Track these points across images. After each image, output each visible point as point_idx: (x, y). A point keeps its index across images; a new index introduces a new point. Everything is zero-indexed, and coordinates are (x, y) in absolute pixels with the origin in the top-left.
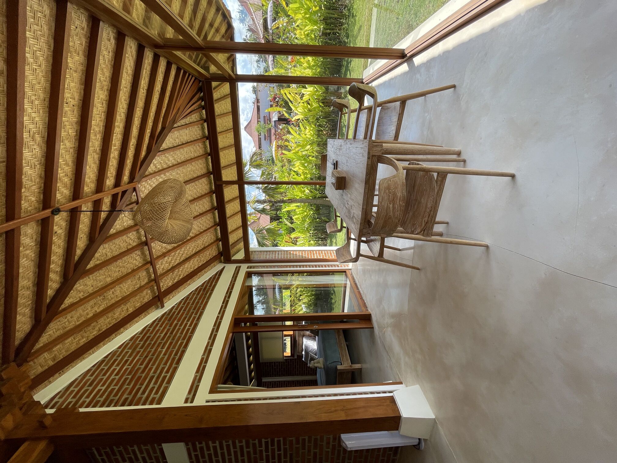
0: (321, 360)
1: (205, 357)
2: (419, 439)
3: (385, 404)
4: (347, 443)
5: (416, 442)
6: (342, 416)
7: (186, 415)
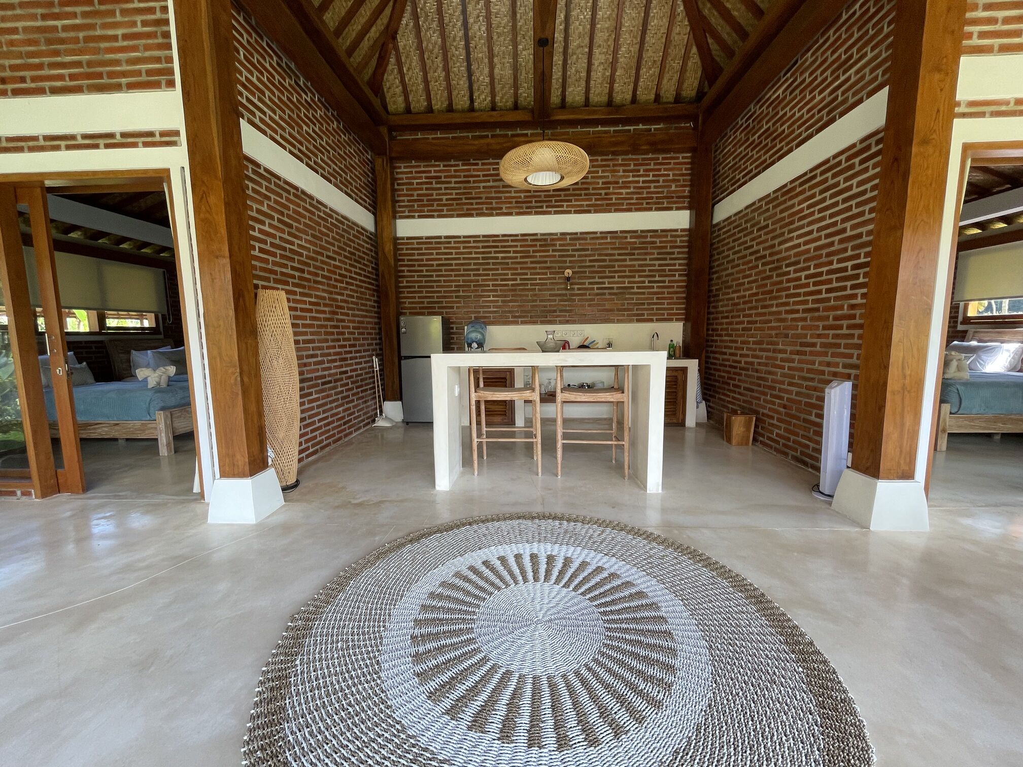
0: (966, 375)
2: (831, 496)
3: (902, 462)
4: (838, 389)
5: (826, 490)
6: (893, 385)
7: (938, 111)
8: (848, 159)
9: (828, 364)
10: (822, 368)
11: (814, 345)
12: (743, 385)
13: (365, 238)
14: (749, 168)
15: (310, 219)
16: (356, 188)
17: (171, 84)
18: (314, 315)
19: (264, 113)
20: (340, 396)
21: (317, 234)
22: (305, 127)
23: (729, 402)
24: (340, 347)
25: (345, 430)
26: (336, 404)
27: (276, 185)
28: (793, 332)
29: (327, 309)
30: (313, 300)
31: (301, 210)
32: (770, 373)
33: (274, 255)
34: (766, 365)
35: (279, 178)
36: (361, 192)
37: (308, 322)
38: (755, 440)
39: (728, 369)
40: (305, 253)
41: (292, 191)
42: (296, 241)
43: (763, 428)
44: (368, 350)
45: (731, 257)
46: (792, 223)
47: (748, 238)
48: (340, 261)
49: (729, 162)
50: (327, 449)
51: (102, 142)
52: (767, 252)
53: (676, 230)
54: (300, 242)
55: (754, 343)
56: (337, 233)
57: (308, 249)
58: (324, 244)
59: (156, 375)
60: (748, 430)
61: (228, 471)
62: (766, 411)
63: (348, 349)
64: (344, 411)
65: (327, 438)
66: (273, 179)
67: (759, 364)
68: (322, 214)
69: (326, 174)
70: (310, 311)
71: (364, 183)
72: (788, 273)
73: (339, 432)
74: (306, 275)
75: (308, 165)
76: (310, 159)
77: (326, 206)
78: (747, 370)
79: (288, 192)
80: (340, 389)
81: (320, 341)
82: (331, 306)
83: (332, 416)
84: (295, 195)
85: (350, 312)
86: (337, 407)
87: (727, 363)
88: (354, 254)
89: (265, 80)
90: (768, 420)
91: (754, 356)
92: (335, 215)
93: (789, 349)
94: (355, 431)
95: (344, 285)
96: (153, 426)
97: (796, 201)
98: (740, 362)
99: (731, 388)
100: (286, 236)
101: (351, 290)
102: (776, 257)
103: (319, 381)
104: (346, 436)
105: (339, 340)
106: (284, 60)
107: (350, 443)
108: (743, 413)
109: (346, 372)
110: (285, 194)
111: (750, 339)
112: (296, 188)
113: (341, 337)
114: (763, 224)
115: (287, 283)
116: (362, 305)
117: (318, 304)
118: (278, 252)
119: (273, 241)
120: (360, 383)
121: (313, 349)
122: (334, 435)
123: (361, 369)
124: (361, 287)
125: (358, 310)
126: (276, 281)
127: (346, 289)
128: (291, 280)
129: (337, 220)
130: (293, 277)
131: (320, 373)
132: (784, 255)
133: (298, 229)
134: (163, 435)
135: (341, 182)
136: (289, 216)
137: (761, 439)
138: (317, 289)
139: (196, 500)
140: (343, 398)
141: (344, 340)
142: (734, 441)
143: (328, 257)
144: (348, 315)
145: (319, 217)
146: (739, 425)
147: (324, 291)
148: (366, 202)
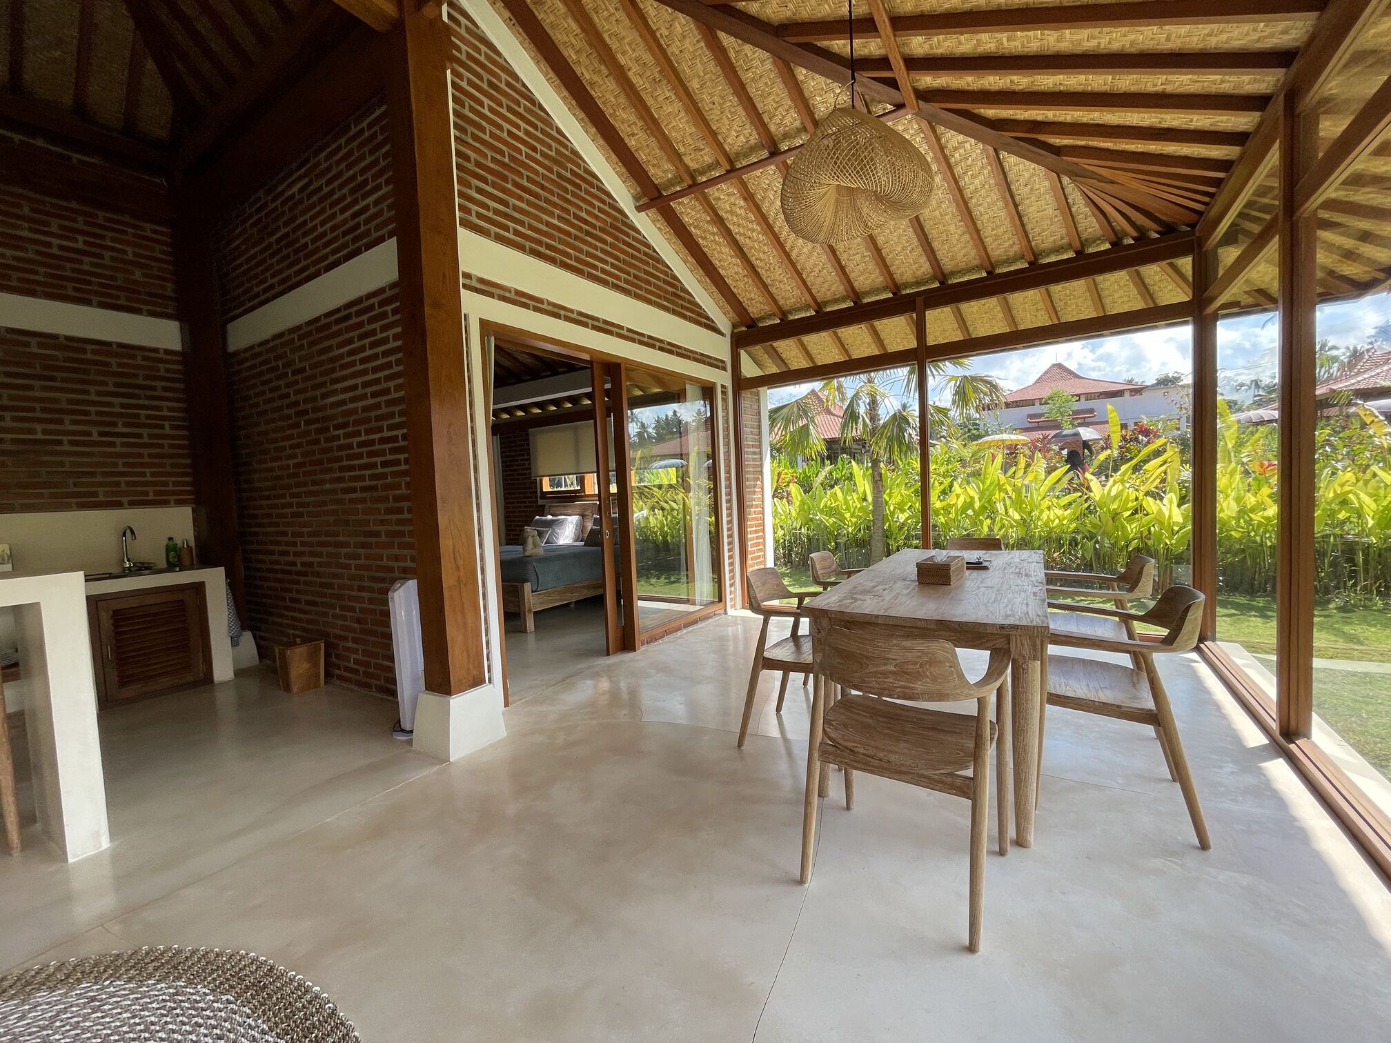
0: (540, 551)
1: (545, 306)
3: (471, 667)
4: (402, 589)
5: (406, 725)
6: (448, 580)
7: (444, 276)
9: (397, 558)
10: (391, 564)
28: (353, 517)
60: (316, 665)
93: (352, 540)
97: (334, 342)
146: (299, 662)
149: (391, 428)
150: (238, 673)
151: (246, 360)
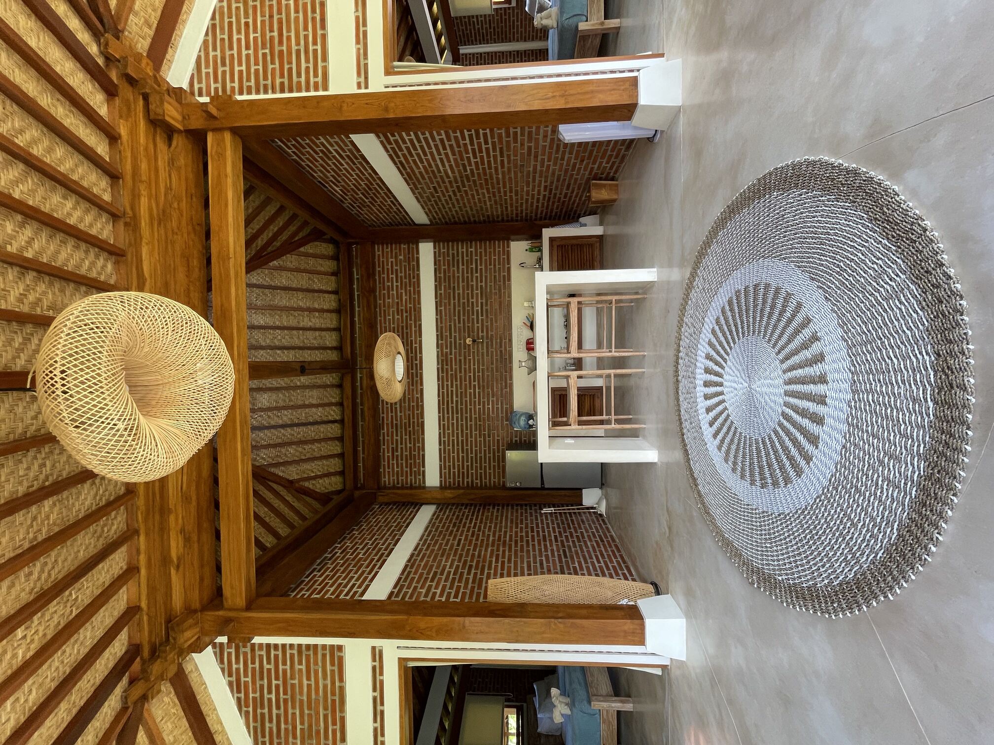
0: (556, 10)
1: (360, 14)
2: (655, 130)
3: (623, 86)
4: (564, 135)
5: (650, 134)
6: (560, 104)
7: (367, 103)
8: (390, 143)
9: (545, 136)
10: (549, 140)
11: (530, 148)
12: (564, 191)
13: (441, 514)
14: (390, 203)
15: (429, 557)
16: (402, 519)
17: (340, 648)
18: (506, 560)
19: (354, 585)
20: (577, 544)
21: (440, 552)
22: (360, 556)
23: (580, 199)
24: (533, 540)
25: (608, 542)
26: (584, 548)
27: (405, 581)
28: (519, 162)
29: (501, 549)
30: (494, 560)
31: (423, 564)
32: (553, 174)
33: (459, 587)
34: (546, 177)
35: (400, 579)
36: (405, 515)
37: (512, 565)
38: (613, 179)
39: (551, 203)
40: (456, 563)
41: (408, 569)
42: (447, 569)
43: (602, 174)
44: (536, 517)
45: (457, 209)
46: (433, 172)
47: (443, 199)
48: (461, 535)
49: (384, 216)
50: (626, 558)
51: (379, 708)
52: (455, 185)
53: (435, 253)
54: (448, 567)
55: (528, 186)
56: (439, 536)
57: (453, 561)
58: (448, 548)
59: (559, 705)
60: (604, 186)
61: (638, 637)
62: (587, 173)
63: (535, 534)
64: (591, 540)
65: (616, 557)
66: (401, 583)
67: (546, 182)
68: (425, 548)
69: (393, 542)
70: (503, 563)
71: (398, 512)
72: (472, 170)
73: (610, 546)
74: (474, 564)
75: (388, 555)
76: (383, 554)
77: (418, 544)
78: (551, 190)
79: (409, 573)
80: (571, 543)
81: (529, 557)
82: (498, 545)
83: (595, 551)
84: (412, 567)
85: (503, 530)
86: (587, 547)
87: (545, 204)
88: (455, 523)
89: (331, 582)
90: (595, 171)
91: (539, 186)
92: (425, 537)
93: (533, 163)
94: (609, 532)
95: (481, 533)
96: (605, 713)
97: (417, 171)
98: (545, 196)
99: (567, 199)
100: (444, 577)
101: (485, 528)
102: (459, 179)
103: (564, 560)
104: (614, 540)
105: (528, 541)
106: (315, 567)
107: (620, 538)
108: (589, 191)
109: (556, 537)
110: (412, 575)
111: (525, 190)
112: (406, 566)
113: (525, 539)
114: (432, 190)
115: (481, 580)
116: (497, 519)
117: (497, 556)
118: (456, 584)
119: (448, 587)
120: (566, 526)
121: (535, 562)
122: (613, 551)
123: (553, 524)
124: (482, 519)
125: (501, 522)
126: (480, 587)
127: (484, 532)
128: (479, 576)
129: (428, 536)
130: (476, 574)
131: (557, 559)
132: (457, 174)
133: (438, 567)
134: (613, 705)
135: (399, 530)
136: (428, 574)
137: (611, 174)
138: (485, 556)
139: (668, 674)
140: (579, 541)
141: (527, 536)
142: (615, 197)
143: (458, 545)
144: (506, 532)
145: (427, 550)
146: (600, 194)
147: (486, 550)
148: (412, 512)
149: (464, 138)
150: (601, 224)
151: (433, 216)
